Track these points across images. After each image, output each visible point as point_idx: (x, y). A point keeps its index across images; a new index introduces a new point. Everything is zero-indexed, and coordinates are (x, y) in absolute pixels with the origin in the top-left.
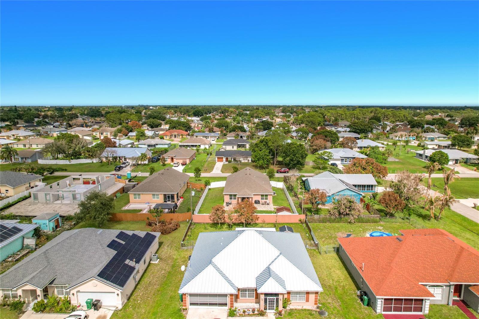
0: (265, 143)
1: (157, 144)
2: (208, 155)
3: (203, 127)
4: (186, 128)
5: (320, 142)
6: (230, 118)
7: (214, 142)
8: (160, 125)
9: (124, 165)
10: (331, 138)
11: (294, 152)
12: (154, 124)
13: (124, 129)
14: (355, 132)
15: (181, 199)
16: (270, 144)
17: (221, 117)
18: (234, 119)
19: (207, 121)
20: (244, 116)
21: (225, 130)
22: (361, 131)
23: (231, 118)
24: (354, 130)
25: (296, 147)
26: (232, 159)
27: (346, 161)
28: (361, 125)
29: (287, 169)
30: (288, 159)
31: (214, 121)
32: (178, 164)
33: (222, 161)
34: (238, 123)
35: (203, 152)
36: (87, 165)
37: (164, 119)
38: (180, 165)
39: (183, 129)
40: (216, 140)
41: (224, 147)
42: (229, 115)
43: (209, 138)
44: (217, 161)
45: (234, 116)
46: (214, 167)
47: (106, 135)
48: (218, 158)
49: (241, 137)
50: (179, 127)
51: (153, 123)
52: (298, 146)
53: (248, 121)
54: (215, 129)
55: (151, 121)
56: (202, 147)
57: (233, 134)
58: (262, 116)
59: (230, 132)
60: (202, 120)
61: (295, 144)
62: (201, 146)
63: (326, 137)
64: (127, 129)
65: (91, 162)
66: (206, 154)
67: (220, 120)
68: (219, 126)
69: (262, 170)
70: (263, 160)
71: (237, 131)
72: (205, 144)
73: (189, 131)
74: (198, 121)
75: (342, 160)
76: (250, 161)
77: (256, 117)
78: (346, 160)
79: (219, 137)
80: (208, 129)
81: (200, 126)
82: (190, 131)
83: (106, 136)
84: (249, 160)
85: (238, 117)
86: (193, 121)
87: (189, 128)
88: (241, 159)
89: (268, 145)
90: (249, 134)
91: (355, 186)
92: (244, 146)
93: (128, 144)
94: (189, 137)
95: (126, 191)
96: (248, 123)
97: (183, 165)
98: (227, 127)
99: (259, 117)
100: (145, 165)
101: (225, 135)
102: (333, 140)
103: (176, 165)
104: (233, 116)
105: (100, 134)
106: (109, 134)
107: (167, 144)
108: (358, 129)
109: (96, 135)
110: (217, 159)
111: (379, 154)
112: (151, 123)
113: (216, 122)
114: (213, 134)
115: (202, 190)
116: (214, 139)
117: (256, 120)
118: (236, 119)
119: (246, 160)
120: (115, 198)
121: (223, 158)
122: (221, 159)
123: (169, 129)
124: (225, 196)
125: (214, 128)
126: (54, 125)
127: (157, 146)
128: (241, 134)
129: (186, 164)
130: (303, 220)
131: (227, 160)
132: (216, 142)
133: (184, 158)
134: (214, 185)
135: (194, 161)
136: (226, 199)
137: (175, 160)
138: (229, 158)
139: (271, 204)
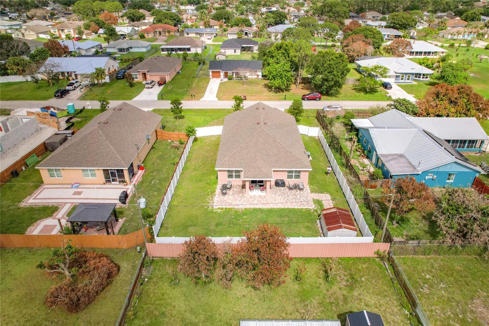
0: (283, 51)
1: (131, 48)
2: (200, 64)
3: (197, 18)
4: (175, 21)
5: (358, 46)
6: (231, 6)
7: (210, 42)
8: (143, 17)
9: (70, 88)
10: (373, 39)
11: (330, 67)
12: (135, 16)
13: (93, 24)
14: (394, 27)
15: (140, 171)
16: (292, 53)
17: (221, 5)
18: (237, 8)
19: (202, 11)
20: (249, 4)
21: (225, 23)
22: (401, 27)
23: (233, 6)
24: (392, 25)
25: (335, 59)
26: (233, 75)
27: (402, 79)
28: (403, 17)
29: (318, 94)
30: (320, 76)
31: (212, 11)
32: (152, 84)
33: (219, 77)
34: (242, 14)
35: (193, 59)
36: (16, 87)
37: (150, 9)
38: (156, 84)
39: (171, 23)
40: (213, 38)
41: (223, 51)
42: (230, 4)
43: (204, 35)
44: (211, 77)
45: (237, 4)
46: (207, 87)
47: (68, 33)
48: (212, 72)
49: (246, 34)
50: (166, 20)
51: (133, 15)
52: (337, 58)
53: (254, 11)
54: (212, 22)
55: (131, 12)
56: (193, 51)
57: (236, 29)
58: (270, 4)
59: (232, 26)
60: (197, 9)
61: (332, 54)
62: (191, 49)
63: (366, 37)
64: (98, 24)
65: (25, 80)
66: (197, 63)
67: (219, 9)
68: (218, 18)
69: (278, 94)
70: (281, 78)
71: (240, 26)
72: (196, 46)
73: (179, 26)
74: (193, 10)
75: (396, 76)
76: (260, 77)
77: (264, 5)
78: (403, 76)
79: (216, 34)
80: (202, 23)
81: (194, 17)
82: (181, 25)
83: (68, 35)
84: (258, 75)
85: (241, 6)
86: (186, 11)
87: (178, 21)
88: (247, 74)
89: (288, 54)
90: (256, 30)
91: (449, 141)
92: (249, 49)
93: (92, 47)
94: (178, 34)
95: (50, 148)
96: (253, 14)
97: (160, 84)
98: (228, 19)
99: (266, 6)
100: (104, 84)
101: (225, 31)
102: (376, 43)
103: (150, 86)
104: (235, 4)
105: (59, 30)
106: (72, 31)
107: (146, 47)
108: (398, 24)
109: (54, 33)
110: (211, 74)
111: (458, 70)
112: (131, 15)
113: (214, 12)
114: (208, 30)
115: (181, 143)
116: (210, 37)
117: (263, 9)
118: (239, 9)
119: (255, 75)
120: (24, 168)
121: (219, 72)
122: (217, 74)
123: (154, 23)
124: (219, 173)
125: (211, 20)
126: (10, 16)
127: (131, 50)
128: (246, 29)
129: (165, 83)
130: (384, 252)
131: (226, 75)
132: (213, 41)
133: (162, 74)
134: (201, 132)
135: (178, 77)
136: (223, 178)
137: (148, 77)
138: (230, 73)
139: (307, 189)
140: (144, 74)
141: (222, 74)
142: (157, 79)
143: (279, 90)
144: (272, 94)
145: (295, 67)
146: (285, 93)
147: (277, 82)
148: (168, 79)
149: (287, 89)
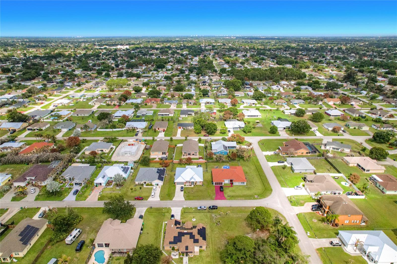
2: (173, 122)
5: (227, 116)
7: (175, 108)
10: (233, 112)
11: (211, 128)
12: (138, 90)
13: (123, 98)
15: (168, 153)
16: (201, 123)
35: (171, 119)
41: (181, 116)
43: (173, 104)
44: (178, 129)
46: (177, 132)
49: (190, 103)
57: (186, 101)
61: (212, 124)
62: (169, 115)
63: (231, 111)
72: (171, 114)
75: (233, 128)
76: (193, 129)
78: (235, 128)
79: (178, 103)
88: (189, 128)
91: (229, 147)
92: (191, 114)
94: (161, 103)
95: (147, 149)
102: (234, 114)
103: (161, 132)
105: (110, 102)
106: (116, 102)
110: (178, 127)
112: (136, 89)
114: (174, 102)
115: (174, 148)
116: (175, 105)
119: (191, 128)
122: (180, 127)
128: (190, 101)
131: (183, 128)
132: (177, 107)
133: (164, 128)
134: (178, 145)
135: (168, 128)
136: (183, 154)
137: (160, 129)
138: (184, 127)
139: (198, 155)
140: (159, 128)
141: (182, 128)
142: (162, 130)
143: (198, 133)
144: (196, 134)
145: (203, 127)
146: (200, 134)
147: (197, 131)
148: (166, 130)
149: (200, 133)
